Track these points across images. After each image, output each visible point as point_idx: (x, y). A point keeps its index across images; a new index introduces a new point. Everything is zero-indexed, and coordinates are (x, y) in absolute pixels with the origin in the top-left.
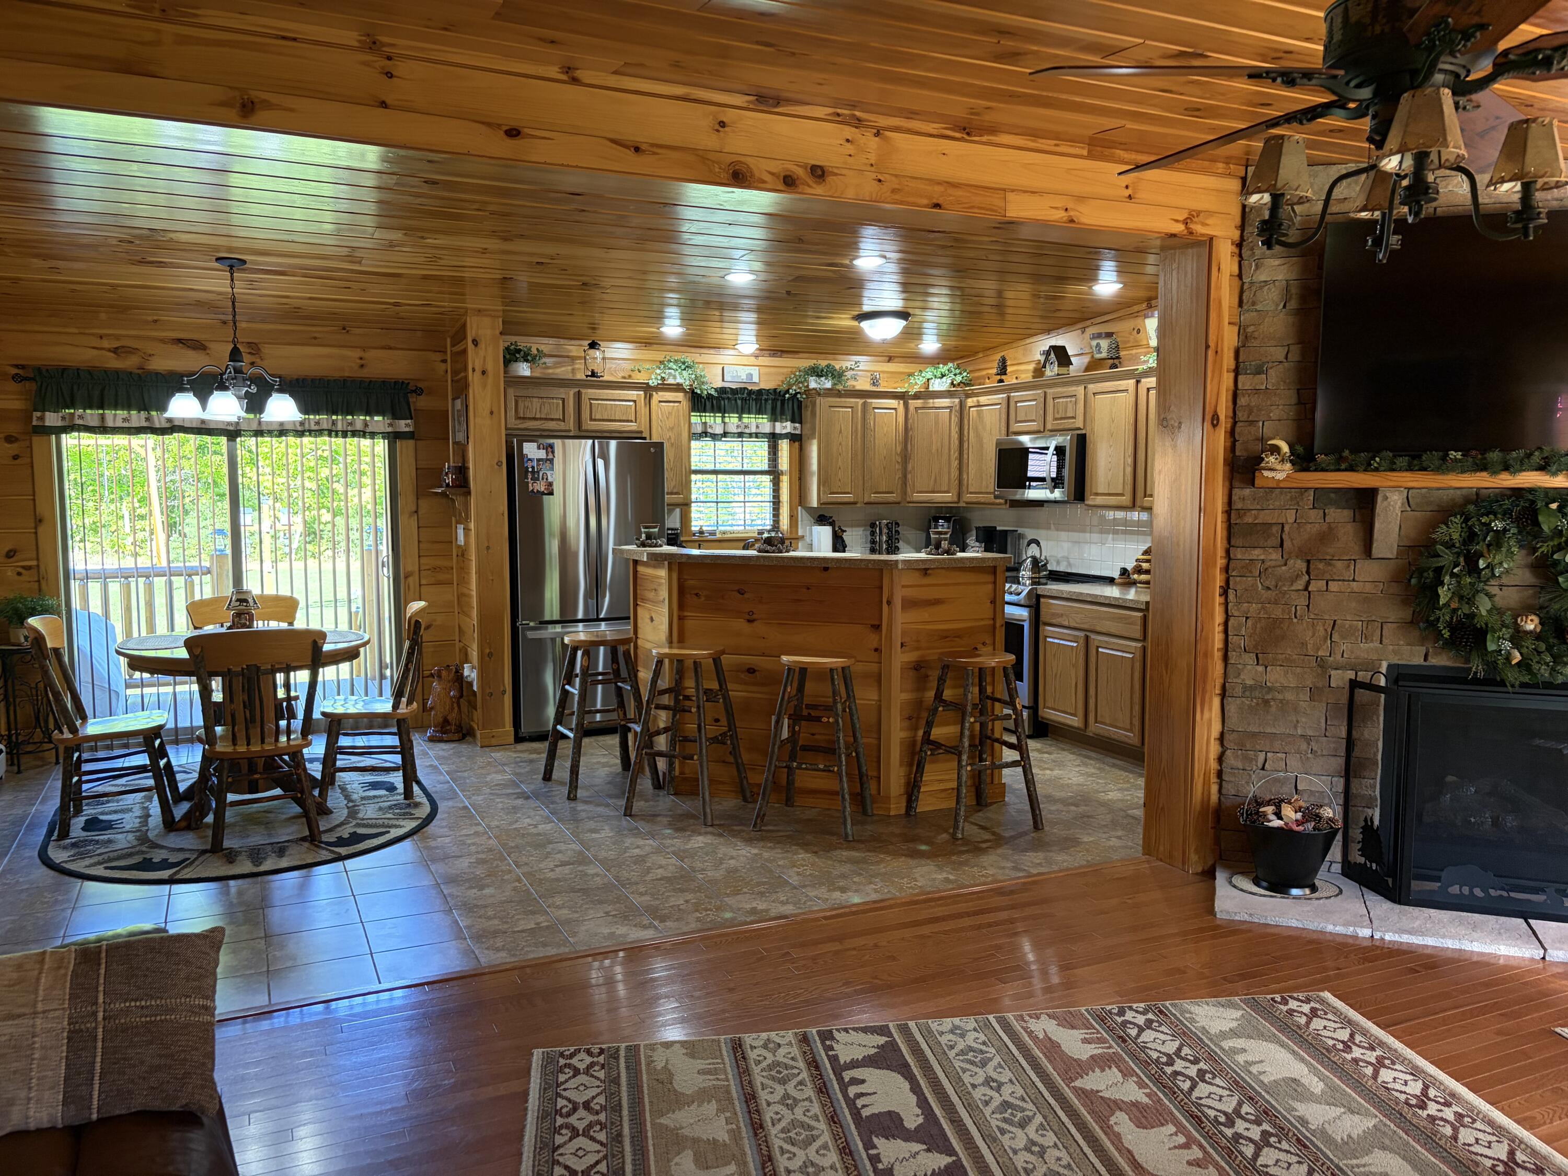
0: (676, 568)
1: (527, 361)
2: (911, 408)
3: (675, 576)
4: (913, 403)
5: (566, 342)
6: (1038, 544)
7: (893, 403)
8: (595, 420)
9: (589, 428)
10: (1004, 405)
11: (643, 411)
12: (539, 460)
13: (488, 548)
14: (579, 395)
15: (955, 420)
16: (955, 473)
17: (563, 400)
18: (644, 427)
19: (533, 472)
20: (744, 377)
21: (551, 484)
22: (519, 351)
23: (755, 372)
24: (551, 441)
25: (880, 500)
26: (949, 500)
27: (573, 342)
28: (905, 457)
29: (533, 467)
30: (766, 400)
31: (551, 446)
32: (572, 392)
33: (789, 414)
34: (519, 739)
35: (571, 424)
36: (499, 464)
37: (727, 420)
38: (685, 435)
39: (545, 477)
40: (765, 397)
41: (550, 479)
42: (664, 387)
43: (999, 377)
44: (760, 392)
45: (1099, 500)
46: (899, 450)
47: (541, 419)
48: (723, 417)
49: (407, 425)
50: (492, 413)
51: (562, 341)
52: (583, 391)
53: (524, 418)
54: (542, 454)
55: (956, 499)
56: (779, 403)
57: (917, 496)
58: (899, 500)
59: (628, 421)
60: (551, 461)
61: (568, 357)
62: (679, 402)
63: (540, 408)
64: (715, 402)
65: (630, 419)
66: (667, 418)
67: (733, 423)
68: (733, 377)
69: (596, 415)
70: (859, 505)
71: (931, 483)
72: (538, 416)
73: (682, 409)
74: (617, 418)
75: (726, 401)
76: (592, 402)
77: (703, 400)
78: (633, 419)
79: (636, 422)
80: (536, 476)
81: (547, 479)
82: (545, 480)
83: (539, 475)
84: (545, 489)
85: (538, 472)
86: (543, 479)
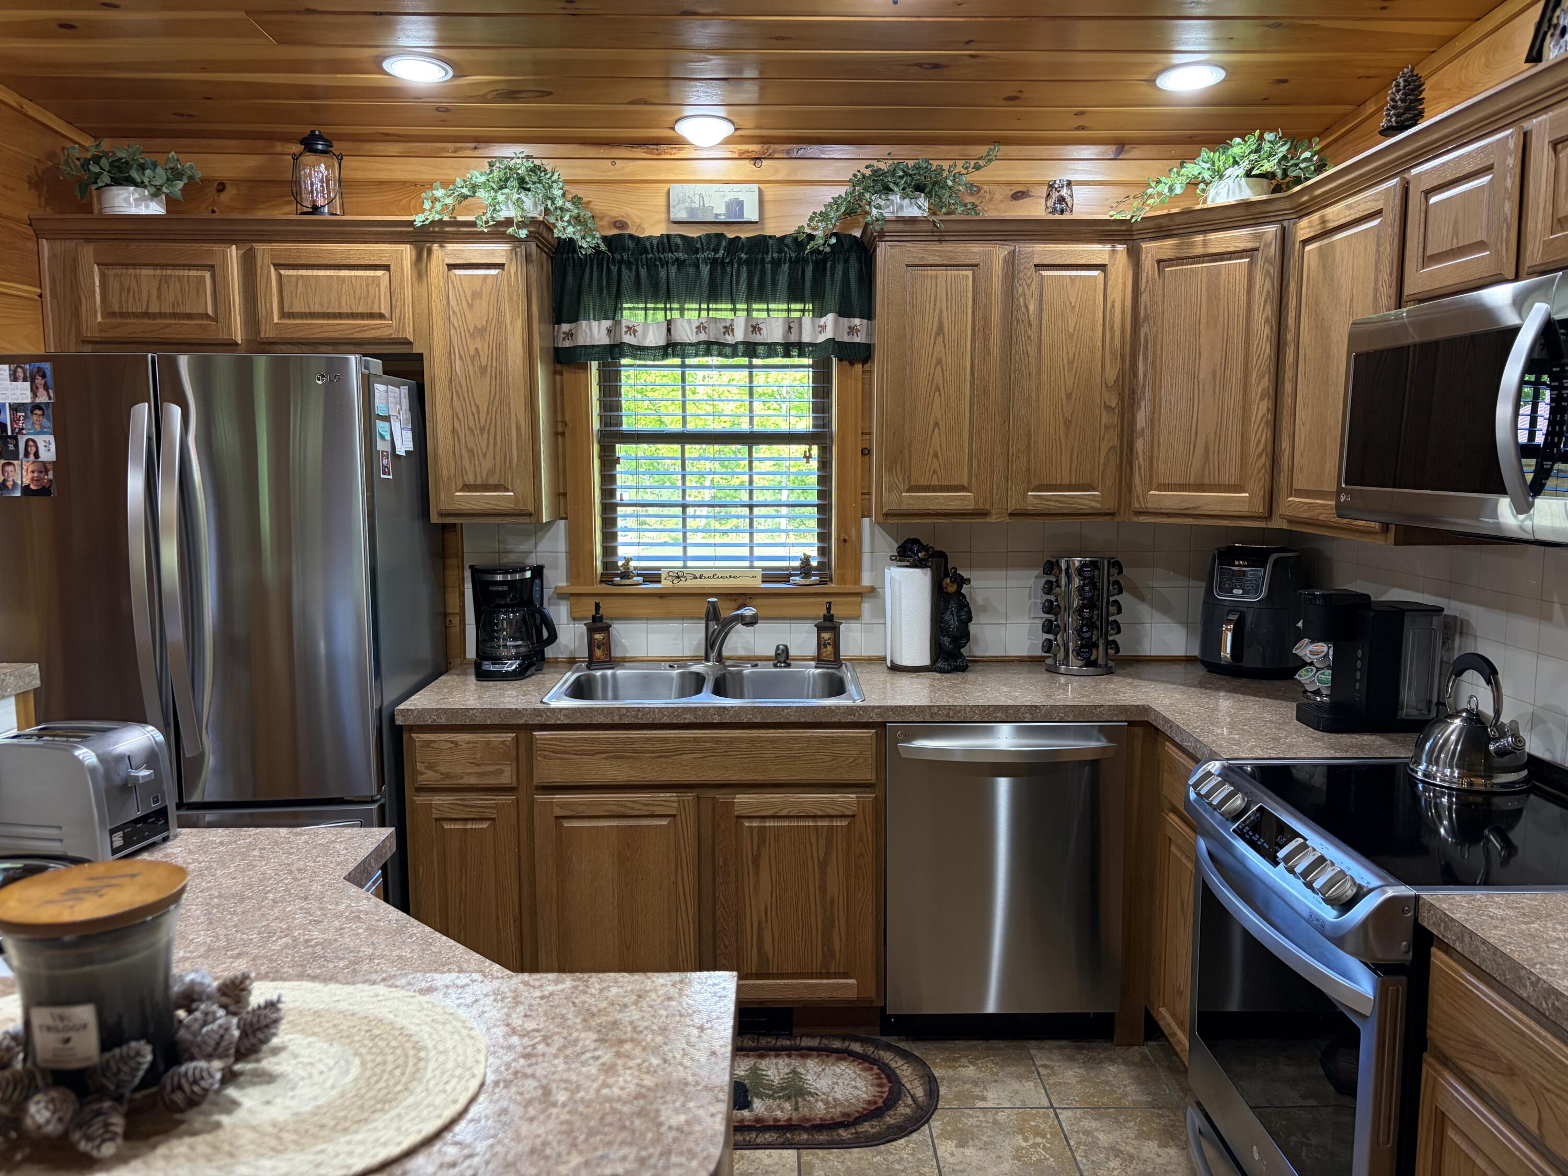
2: (1148, 263)
4: (1152, 249)
7: (1097, 252)
8: (292, 315)
9: (279, 334)
10: (1393, 218)
11: (410, 290)
12: (15, 408)
15: (1263, 285)
16: (1259, 436)
17: (213, 270)
18: (412, 331)
20: (719, 210)
21: (45, 467)
23: (749, 198)
25: (1053, 506)
26: (1244, 509)
29: (4, 426)
30: (776, 264)
31: (43, 372)
32: (234, 251)
33: (832, 294)
37: (678, 315)
40: (772, 254)
44: (760, 243)
46: (1111, 374)
47: (162, 315)
48: (669, 309)
52: (269, 247)
55: (1260, 509)
57: (1159, 498)
58: (1110, 505)
59: (371, 316)
60: (45, 409)
62: (500, 266)
63: (159, 289)
64: (643, 272)
65: (376, 310)
66: (470, 306)
67: (689, 321)
68: (691, 211)
69: (291, 303)
70: (993, 519)
71: (1197, 462)
72: (154, 309)
73: (509, 285)
74: (345, 310)
75: (673, 270)
76: (283, 272)
77: (614, 268)
78: (385, 311)
79: (391, 318)
80: (11, 447)
81: (36, 455)
82: (32, 457)
83: (16, 446)
84: (32, 479)
85: (15, 438)
86: (27, 454)
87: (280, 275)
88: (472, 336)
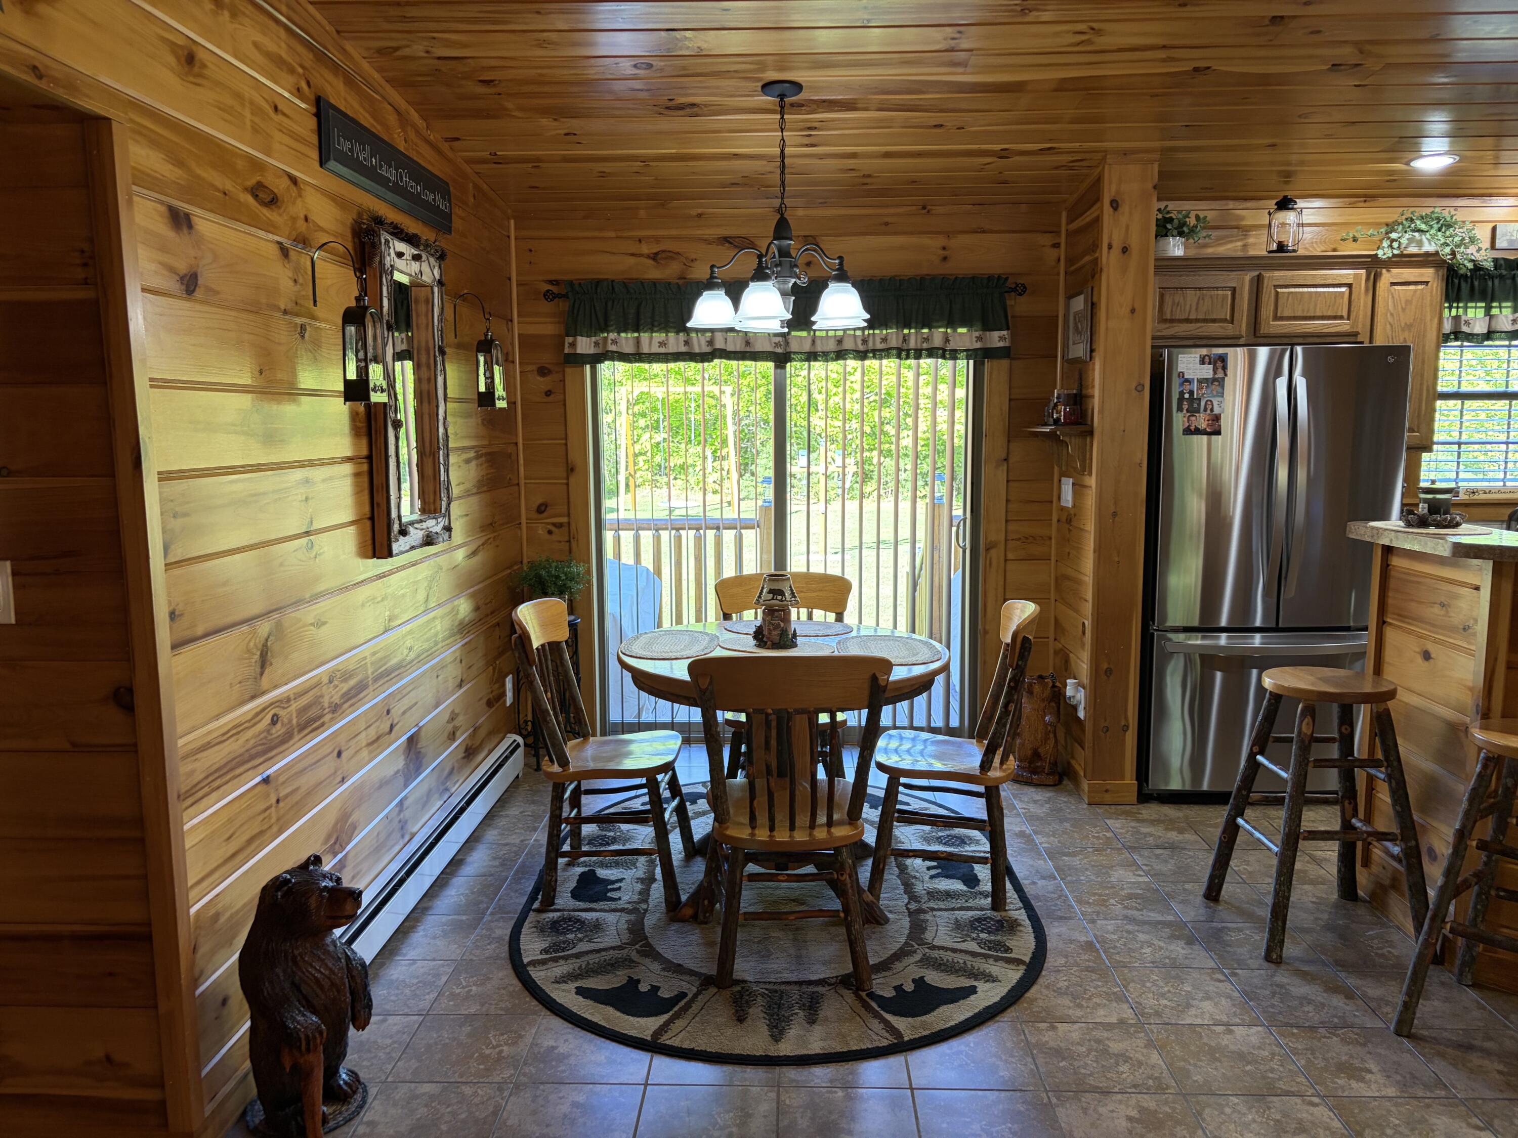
0: (1513, 572)
1: (1181, 234)
5: (1238, 204)
8: (1282, 318)
9: (1272, 331)
11: (1363, 301)
12: (1200, 381)
13: (1115, 514)
14: (1258, 283)
17: (1234, 290)
18: (1362, 327)
19: (1191, 399)
21: (1217, 418)
22: (1171, 220)
24: (1221, 351)
27: (1249, 204)
29: (1191, 393)
31: (1223, 359)
32: (1248, 276)
34: (1145, 797)
35: (1243, 325)
36: (1139, 388)
37: (1495, 311)
38: (1432, 335)
39: (1209, 405)
41: (1217, 411)
42: (1403, 260)
47: (1197, 321)
48: (1488, 309)
49: (1001, 338)
50: (1133, 311)
51: (1231, 204)
52: (1267, 274)
53: (1172, 321)
54: (1207, 371)
59: (1335, 318)
60: (1221, 382)
61: (1237, 227)
62: (1427, 283)
63: (1198, 304)
64: (1476, 283)
65: (1339, 314)
66: (1404, 310)
67: (1506, 316)
68: (1511, 241)
69: (1283, 311)
72: (1193, 317)
73: (1431, 296)
74: (1318, 314)
75: (1497, 281)
76: (1279, 290)
77: (1456, 281)
78: (1345, 314)
79: (1348, 319)
80: (1195, 405)
81: (1212, 410)
82: (1209, 412)
83: (1199, 405)
84: (1208, 425)
85: (1199, 400)
86: (1205, 410)
87: (1277, 293)
88: (1403, 330)
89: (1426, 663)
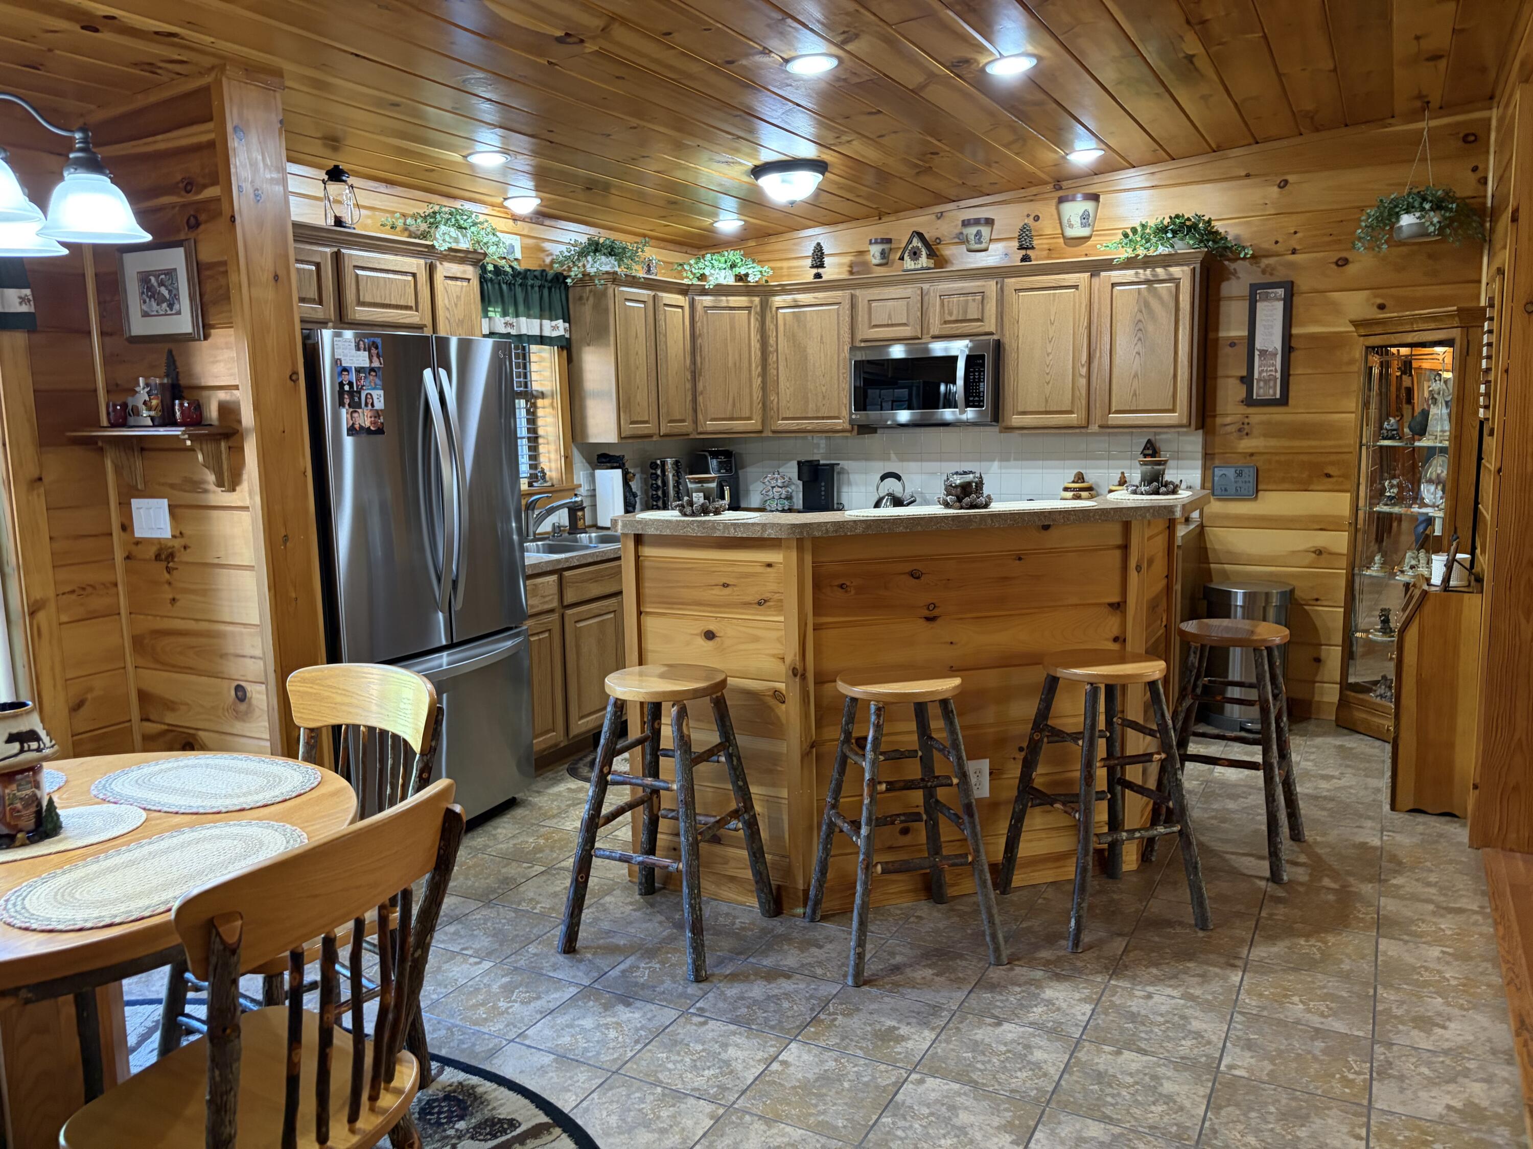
0: (808, 545)
2: (699, 306)
3: (808, 559)
4: (700, 300)
6: (898, 478)
7: (678, 299)
8: (365, 304)
9: (355, 315)
10: (847, 305)
11: (425, 293)
14: (338, 261)
15: (754, 324)
16: (757, 394)
17: (318, 265)
18: (425, 317)
19: (351, 392)
21: (378, 414)
23: (517, 244)
25: (675, 431)
26: (752, 428)
28: (695, 374)
29: (350, 384)
30: (532, 286)
31: (376, 344)
32: (328, 252)
33: (558, 308)
35: (330, 308)
36: (294, 377)
39: (370, 401)
40: (530, 282)
42: (451, 254)
43: (815, 271)
44: (525, 273)
45: (1028, 420)
46: (687, 363)
49: (23, 300)
50: (276, 278)
52: (345, 252)
56: (546, 292)
57: (710, 425)
58: (689, 430)
59: (406, 307)
62: (469, 280)
65: (409, 304)
66: (456, 305)
69: (364, 295)
70: (654, 439)
71: (730, 407)
74: (393, 302)
76: (358, 272)
78: (413, 304)
79: (417, 310)
80: (356, 399)
81: (372, 405)
82: (370, 407)
83: (360, 398)
84: (371, 423)
85: (359, 392)
86: (366, 405)
87: (357, 275)
89: (710, 643)
